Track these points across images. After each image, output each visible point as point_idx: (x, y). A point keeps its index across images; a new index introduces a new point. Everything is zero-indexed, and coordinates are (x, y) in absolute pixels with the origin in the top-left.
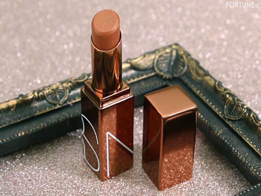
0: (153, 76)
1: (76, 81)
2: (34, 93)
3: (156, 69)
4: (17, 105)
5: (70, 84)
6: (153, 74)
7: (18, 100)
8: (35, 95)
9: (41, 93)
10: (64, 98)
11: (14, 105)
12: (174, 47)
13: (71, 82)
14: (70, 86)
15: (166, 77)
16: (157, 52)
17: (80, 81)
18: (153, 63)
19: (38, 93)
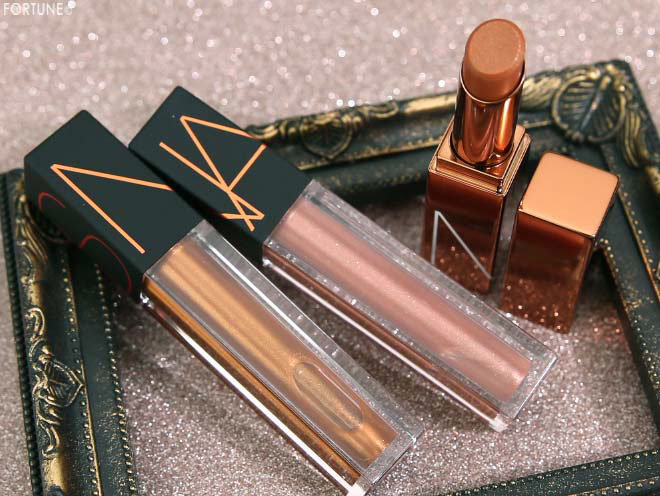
0: (543, 128)
1: (373, 115)
3: (555, 112)
5: (357, 119)
6: (545, 123)
8: (279, 133)
9: (292, 130)
10: (340, 144)
12: (610, 68)
13: (360, 115)
14: (358, 123)
15: (570, 137)
16: (568, 75)
17: (379, 116)
18: (552, 99)
19: (287, 128)
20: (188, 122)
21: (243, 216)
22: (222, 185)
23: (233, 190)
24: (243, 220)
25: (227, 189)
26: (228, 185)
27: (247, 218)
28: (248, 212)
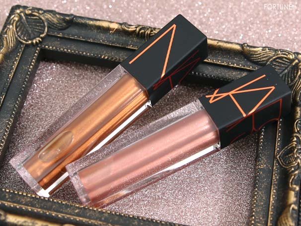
2: (136, 27)
4: (116, 29)
7: (120, 27)
8: (136, 30)
11: (114, 29)
19: (140, 30)
20: (271, 89)
21: (215, 95)
22: (233, 92)
23: (229, 95)
24: (213, 94)
25: (230, 93)
26: (232, 94)
27: (213, 96)
28: (215, 98)
